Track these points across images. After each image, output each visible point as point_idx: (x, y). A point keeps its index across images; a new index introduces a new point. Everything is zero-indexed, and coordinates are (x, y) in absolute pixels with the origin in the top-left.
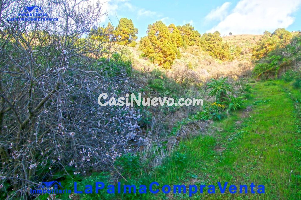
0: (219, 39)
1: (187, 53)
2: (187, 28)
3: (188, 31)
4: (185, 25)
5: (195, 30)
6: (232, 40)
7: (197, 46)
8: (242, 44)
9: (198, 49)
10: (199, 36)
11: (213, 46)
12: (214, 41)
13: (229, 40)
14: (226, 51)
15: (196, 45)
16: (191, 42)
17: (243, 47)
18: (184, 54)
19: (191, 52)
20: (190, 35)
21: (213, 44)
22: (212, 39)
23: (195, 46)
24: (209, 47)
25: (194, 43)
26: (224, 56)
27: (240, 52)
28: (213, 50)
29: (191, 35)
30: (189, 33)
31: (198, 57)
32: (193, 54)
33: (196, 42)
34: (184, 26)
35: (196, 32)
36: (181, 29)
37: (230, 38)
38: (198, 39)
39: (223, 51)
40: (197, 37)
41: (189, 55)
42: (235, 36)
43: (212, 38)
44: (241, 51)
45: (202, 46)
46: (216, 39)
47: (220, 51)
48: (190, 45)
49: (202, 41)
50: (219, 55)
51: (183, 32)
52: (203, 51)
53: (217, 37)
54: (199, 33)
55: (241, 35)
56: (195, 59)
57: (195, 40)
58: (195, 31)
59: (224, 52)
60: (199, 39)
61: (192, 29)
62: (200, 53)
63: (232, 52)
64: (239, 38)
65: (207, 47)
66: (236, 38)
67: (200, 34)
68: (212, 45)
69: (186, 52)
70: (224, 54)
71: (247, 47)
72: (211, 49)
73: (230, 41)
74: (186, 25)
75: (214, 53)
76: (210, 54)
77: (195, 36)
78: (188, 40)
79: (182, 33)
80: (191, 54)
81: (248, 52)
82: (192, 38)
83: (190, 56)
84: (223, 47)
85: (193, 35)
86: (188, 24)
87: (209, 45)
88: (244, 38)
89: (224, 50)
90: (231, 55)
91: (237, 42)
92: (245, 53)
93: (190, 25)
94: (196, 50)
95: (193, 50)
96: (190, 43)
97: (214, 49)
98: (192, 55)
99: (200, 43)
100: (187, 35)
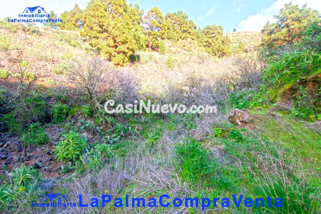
0: (218, 33)
1: (177, 47)
2: (179, 16)
3: (180, 20)
4: (177, 13)
5: (189, 19)
6: (235, 37)
7: (191, 40)
8: (246, 40)
9: (192, 44)
10: (194, 27)
11: (212, 40)
12: (213, 35)
13: (233, 36)
14: (226, 46)
15: (190, 38)
16: (184, 35)
17: (247, 43)
18: (173, 49)
19: (182, 47)
20: (182, 26)
21: (212, 39)
22: (211, 33)
23: (189, 40)
24: (206, 42)
25: (188, 35)
26: (224, 53)
27: (243, 50)
28: (212, 46)
29: (184, 25)
30: (181, 22)
31: (190, 53)
32: (185, 50)
33: (190, 35)
34: (175, 13)
35: (191, 22)
36: (172, 17)
37: (233, 35)
38: (192, 31)
39: (222, 46)
40: (191, 28)
41: (179, 50)
42: (239, 33)
43: (211, 31)
44: (245, 48)
45: (198, 40)
46: (215, 32)
47: (219, 47)
48: (183, 38)
49: (198, 35)
50: (218, 52)
51: (173, 21)
52: (198, 47)
53: (217, 30)
54: (194, 23)
55: (246, 32)
56: (186, 55)
57: (189, 33)
58: (189, 21)
59: (224, 48)
60: (194, 32)
61: (186, 18)
62: (194, 49)
63: (234, 49)
64: (244, 35)
65: (204, 42)
66: (240, 35)
67: (196, 25)
68: (210, 40)
69: (175, 47)
70: (223, 51)
71: (252, 43)
72: (209, 45)
73: (233, 38)
74: (179, 12)
75: (213, 50)
76: (207, 50)
77: (190, 27)
78: (180, 31)
79: (173, 23)
80: (182, 48)
81: (252, 49)
82: (186, 29)
83: (180, 52)
84: (223, 42)
85: (186, 26)
86: (181, 11)
87: (207, 40)
88: (249, 35)
89: (224, 45)
90: (232, 53)
91: (240, 39)
92: (249, 51)
93: (183, 13)
94: (189, 45)
95: (185, 44)
96: (182, 35)
97: (213, 44)
98: (183, 51)
99: (195, 37)
100: (179, 25)
